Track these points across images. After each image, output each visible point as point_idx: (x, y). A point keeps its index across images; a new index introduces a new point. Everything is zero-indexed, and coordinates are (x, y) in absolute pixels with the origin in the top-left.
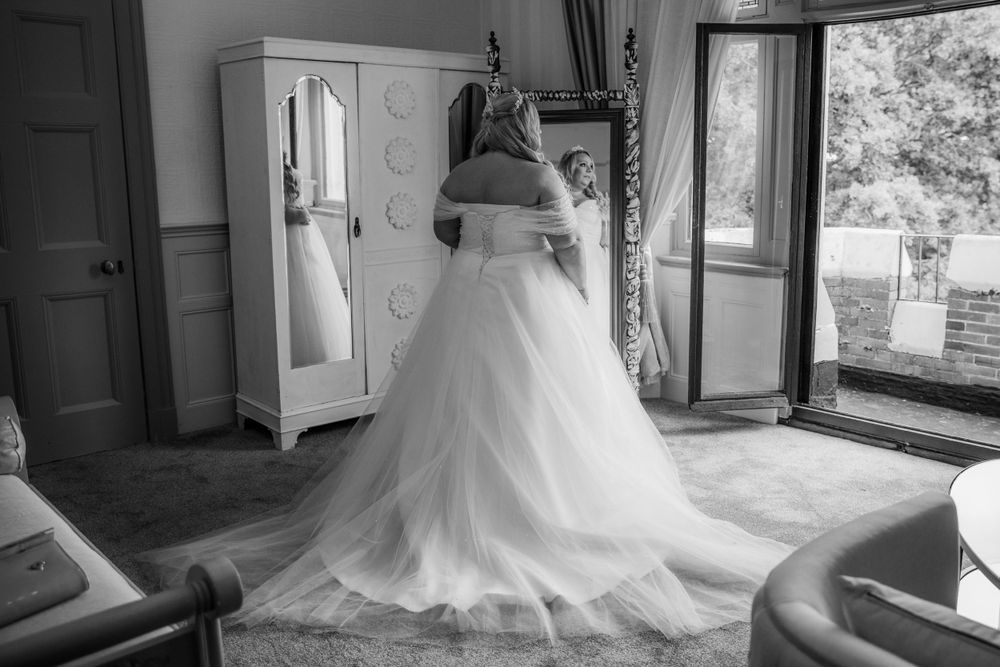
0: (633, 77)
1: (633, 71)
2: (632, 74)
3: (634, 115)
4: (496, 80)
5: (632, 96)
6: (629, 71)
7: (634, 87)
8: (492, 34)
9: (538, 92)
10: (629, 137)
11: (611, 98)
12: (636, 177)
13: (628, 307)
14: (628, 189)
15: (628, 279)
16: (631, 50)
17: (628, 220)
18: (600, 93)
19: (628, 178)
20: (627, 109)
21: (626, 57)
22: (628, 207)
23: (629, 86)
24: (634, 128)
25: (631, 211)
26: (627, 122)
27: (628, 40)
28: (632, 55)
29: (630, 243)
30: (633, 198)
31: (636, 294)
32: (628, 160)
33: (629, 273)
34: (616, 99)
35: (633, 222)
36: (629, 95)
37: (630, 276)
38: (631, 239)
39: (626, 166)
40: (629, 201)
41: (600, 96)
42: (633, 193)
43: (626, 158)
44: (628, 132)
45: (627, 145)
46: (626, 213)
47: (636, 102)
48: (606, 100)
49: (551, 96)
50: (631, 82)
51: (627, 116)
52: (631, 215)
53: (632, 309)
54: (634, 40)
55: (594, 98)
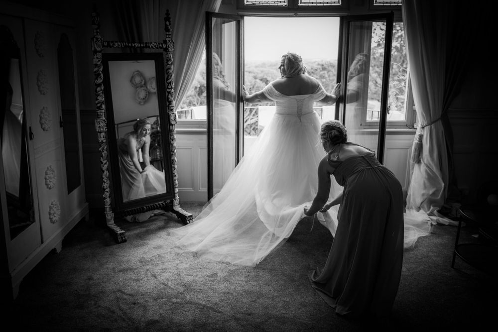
2: (169, 35)
3: (172, 57)
5: (171, 47)
6: (169, 32)
7: (173, 42)
9: (123, 42)
10: (169, 69)
11: (160, 47)
12: (173, 90)
13: (172, 158)
14: (170, 96)
15: (171, 144)
16: (169, 22)
17: (170, 113)
18: (155, 44)
19: (169, 90)
20: (168, 53)
21: (166, 25)
22: (170, 106)
23: (169, 41)
24: (172, 64)
25: (172, 108)
26: (168, 61)
27: (166, 16)
28: (170, 25)
29: (172, 125)
30: (172, 101)
31: (175, 151)
32: (169, 81)
33: (173, 140)
34: (162, 48)
35: (174, 113)
36: (169, 47)
37: (172, 142)
38: (173, 122)
39: (167, 85)
40: (170, 102)
41: (155, 46)
42: (173, 98)
43: (168, 79)
44: (168, 64)
45: (168, 72)
46: (168, 109)
47: (173, 50)
48: (157, 48)
49: (130, 45)
50: (170, 39)
51: (168, 57)
52: (172, 110)
53: (174, 159)
54: (170, 16)
55: (152, 47)
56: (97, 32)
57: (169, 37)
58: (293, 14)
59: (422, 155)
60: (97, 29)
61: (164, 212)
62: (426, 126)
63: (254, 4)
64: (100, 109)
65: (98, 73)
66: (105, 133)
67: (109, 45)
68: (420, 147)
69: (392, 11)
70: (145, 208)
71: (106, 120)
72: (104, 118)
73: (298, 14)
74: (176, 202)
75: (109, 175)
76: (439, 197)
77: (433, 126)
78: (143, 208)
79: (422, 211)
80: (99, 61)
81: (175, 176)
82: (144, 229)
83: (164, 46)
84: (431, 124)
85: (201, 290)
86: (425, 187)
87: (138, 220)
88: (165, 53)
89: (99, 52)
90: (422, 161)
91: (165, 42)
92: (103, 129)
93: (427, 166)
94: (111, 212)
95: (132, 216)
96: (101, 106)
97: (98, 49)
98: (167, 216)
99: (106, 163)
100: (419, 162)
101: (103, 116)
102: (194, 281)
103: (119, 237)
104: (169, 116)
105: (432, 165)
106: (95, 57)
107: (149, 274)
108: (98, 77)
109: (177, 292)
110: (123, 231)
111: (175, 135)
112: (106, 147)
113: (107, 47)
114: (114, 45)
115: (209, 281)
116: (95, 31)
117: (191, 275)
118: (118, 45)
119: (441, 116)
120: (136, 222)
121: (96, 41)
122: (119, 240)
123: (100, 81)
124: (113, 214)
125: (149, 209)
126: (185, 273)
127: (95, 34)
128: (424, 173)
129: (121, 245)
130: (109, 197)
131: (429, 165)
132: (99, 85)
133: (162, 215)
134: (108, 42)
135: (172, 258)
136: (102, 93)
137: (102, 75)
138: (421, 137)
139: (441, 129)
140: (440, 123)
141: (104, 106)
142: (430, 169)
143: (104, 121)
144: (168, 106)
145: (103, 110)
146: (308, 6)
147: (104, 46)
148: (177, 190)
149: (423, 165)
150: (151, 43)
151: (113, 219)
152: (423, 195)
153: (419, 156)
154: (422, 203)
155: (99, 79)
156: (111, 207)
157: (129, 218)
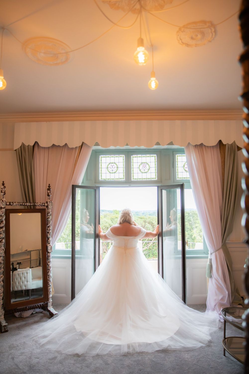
0: (50, 199)
1: (50, 197)
2: (50, 198)
3: (50, 211)
4: (4, 198)
5: (50, 205)
6: (49, 197)
7: (51, 202)
8: (3, 182)
9: (19, 203)
10: (49, 218)
11: (43, 205)
12: (51, 231)
13: (48, 274)
14: (48, 235)
15: (48, 265)
16: (50, 191)
17: (48, 245)
18: (40, 204)
19: (48, 231)
20: (48, 209)
21: (48, 193)
22: (48, 241)
23: (49, 202)
24: (50, 215)
25: (49, 242)
26: (48, 213)
27: (48, 188)
28: (50, 192)
29: (49, 253)
30: (50, 238)
31: (51, 269)
32: (48, 225)
33: (49, 262)
34: (44, 206)
35: (50, 245)
36: (49, 205)
37: (49, 264)
38: (49, 251)
39: (47, 227)
40: (48, 239)
41: (40, 205)
42: (50, 236)
43: (47, 225)
44: (48, 216)
45: (48, 220)
46: (47, 243)
47: (51, 207)
48: (41, 206)
49: (24, 204)
50: (50, 201)
51: (48, 211)
52: (49, 243)
53: (50, 275)
54: (50, 188)
55: (38, 205)
56: (3, 197)
57: (49, 200)
58: (128, 185)
59: (213, 273)
60: (3, 195)
61: (43, 311)
62: (213, 253)
63: (105, 180)
64: (1, 242)
65: (2, 220)
66: (3, 257)
67: (10, 204)
68: (211, 267)
69: (183, 183)
70: (28, 307)
71: (4, 249)
72: (3, 248)
73: (132, 185)
74: (50, 304)
75: (4, 284)
76: (225, 302)
77: (217, 253)
78: (26, 308)
79: (215, 312)
80: (3, 213)
81: (50, 286)
82: (24, 323)
83: (46, 205)
84: (216, 252)
85: (39, 370)
86: (216, 295)
87: (23, 316)
88: (47, 209)
89: (3, 208)
90: (213, 277)
91: (47, 202)
92: (2, 254)
93: (216, 280)
94: (3, 310)
95: (20, 313)
96: (2, 240)
97: (3, 207)
98: (44, 314)
99: (2, 277)
100: (211, 277)
101: (3, 246)
102: (38, 363)
103: (3, 328)
104: (47, 247)
105: (219, 278)
106: (1, 211)
107: (10, 357)
108: (1, 223)
109: (22, 371)
110: (7, 324)
111: (51, 259)
112: (3, 266)
113: (9, 205)
114: (13, 204)
115: (49, 363)
116: (2, 196)
117: (38, 358)
118: (16, 204)
119: (222, 246)
120: (22, 317)
121: (2, 202)
122: (3, 330)
123: (2, 225)
124: (4, 311)
125: (30, 309)
126: (35, 356)
127: (2, 198)
128: (215, 285)
129: (3, 334)
130: (2, 300)
131: (217, 279)
132: (2, 228)
133: (41, 312)
134: (10, 203)
135: (31, 345)
136: (4, 232)
137: (4, 222)
138: (211, 260)
139: (223, 255)
140: (221, 251)
141: (4, 241)
142: (218, 282)
143: (3, 249)
144: (47, 241)
145: (3, 242)
146: (137, 181)
147: (7, 205)
148: (51, 296)
149: (213, 279)
150: (38, 203)
151: (3, 315)
152: (215, 300)
153: (211, 273)
154: (215, 306)
155: (2, 224)
156: (3, 307)
157: (17, 314)
